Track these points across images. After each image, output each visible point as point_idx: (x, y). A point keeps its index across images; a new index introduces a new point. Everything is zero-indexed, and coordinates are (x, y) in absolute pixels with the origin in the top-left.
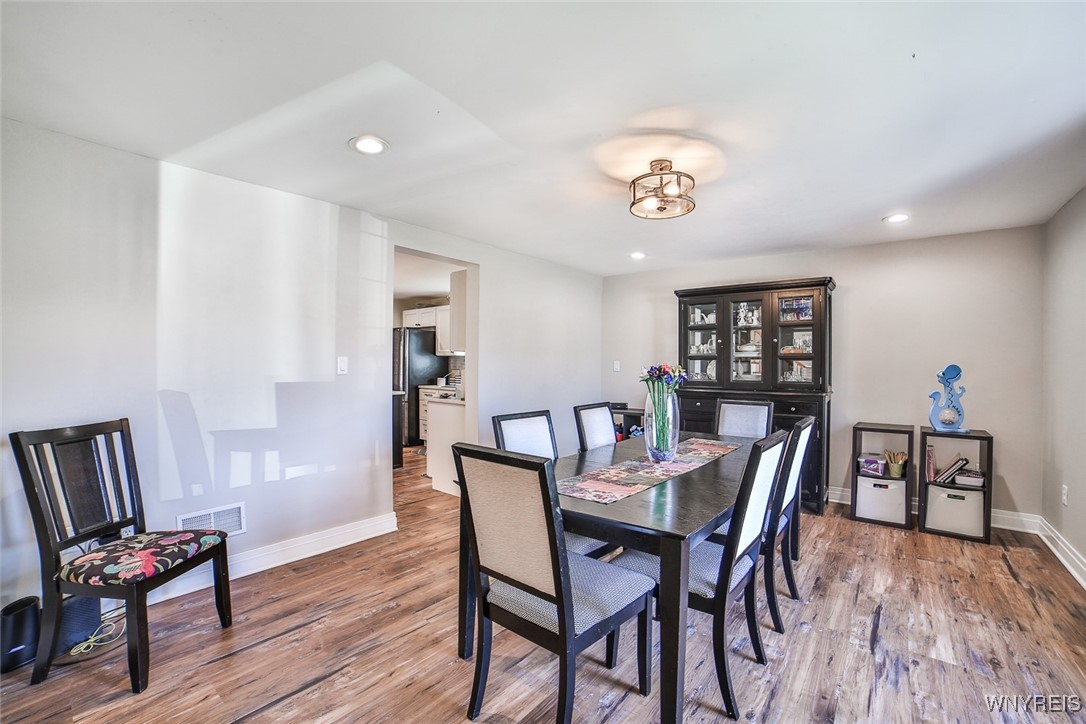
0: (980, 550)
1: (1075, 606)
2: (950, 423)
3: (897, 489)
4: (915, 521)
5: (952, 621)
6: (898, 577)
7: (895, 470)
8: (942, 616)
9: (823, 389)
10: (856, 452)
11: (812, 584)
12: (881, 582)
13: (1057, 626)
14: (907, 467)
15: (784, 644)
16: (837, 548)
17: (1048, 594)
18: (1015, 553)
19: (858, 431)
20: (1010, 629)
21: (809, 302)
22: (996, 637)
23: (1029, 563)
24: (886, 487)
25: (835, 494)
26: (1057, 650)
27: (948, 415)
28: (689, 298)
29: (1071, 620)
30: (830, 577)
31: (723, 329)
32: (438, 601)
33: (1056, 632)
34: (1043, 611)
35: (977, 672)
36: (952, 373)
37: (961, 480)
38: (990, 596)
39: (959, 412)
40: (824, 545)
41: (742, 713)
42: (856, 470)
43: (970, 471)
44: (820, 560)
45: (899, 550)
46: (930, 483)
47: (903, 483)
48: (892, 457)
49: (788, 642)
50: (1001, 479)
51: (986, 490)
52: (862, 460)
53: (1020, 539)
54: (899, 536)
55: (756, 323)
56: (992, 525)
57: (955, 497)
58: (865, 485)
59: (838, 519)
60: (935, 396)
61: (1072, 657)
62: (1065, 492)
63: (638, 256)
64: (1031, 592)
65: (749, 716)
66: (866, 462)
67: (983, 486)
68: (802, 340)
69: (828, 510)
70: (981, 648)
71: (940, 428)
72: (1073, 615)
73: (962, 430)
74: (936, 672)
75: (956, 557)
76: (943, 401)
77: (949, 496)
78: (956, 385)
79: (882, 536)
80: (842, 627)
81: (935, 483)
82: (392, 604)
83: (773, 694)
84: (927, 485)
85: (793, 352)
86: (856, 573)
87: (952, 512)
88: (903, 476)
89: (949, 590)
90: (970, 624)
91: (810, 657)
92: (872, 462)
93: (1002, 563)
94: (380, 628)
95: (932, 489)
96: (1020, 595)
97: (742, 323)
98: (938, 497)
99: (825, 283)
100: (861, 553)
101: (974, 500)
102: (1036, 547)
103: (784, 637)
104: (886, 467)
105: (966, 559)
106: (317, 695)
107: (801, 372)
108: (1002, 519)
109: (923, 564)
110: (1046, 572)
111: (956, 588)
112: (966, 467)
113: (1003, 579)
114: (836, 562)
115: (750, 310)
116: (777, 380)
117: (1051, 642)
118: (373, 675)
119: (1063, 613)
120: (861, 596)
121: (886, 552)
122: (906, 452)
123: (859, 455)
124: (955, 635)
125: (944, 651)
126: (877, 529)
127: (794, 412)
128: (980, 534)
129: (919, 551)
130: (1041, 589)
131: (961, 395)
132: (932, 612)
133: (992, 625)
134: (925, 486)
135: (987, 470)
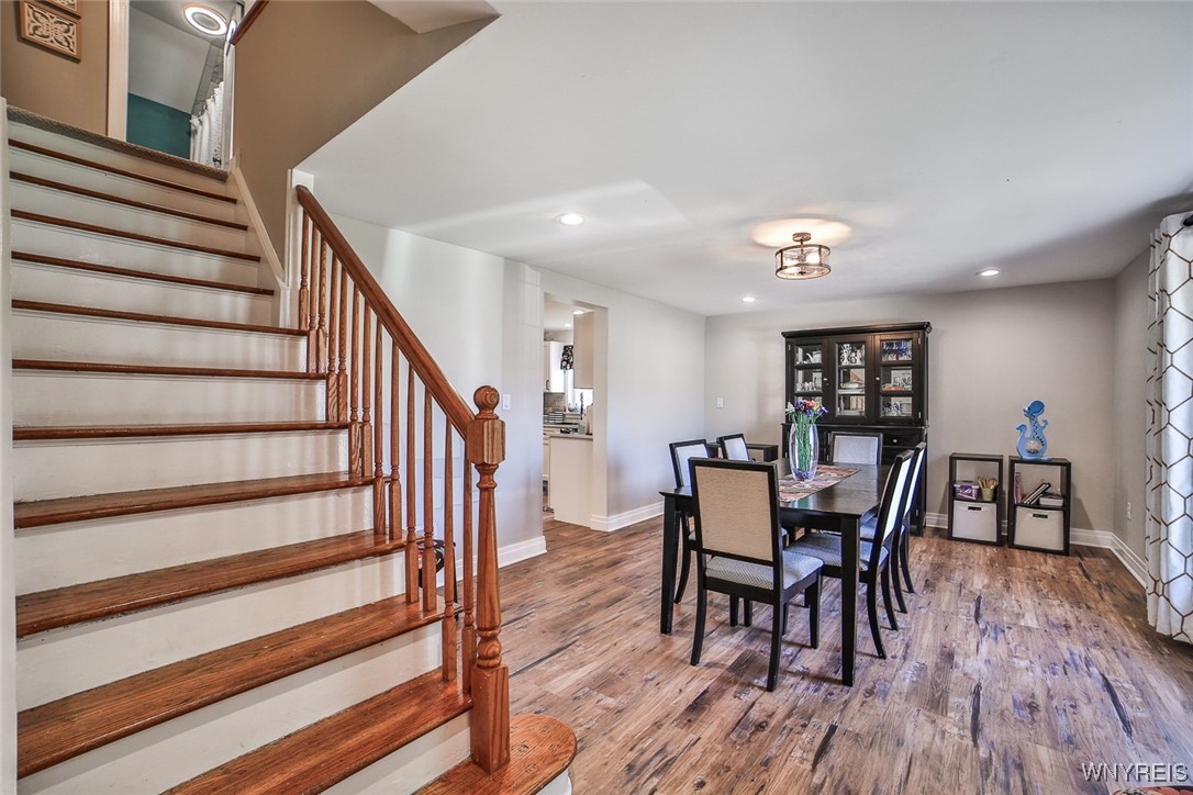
0: (1061, 561)
1: (1131, 594)
2: (1035, 452)
3: (989, 510)
4: (1005, 538)
5: (1037, 604)
6: (992, 578)
7: (987, 494)
8: (1029, 602)
9: (921, 422)
10: (952, 480)
11: (923, 583)
12: (979, 582)
13: (1115, 606)
14: (997, 493)
15: (909, 619)
16: (938, 559)
17: (1111, 587)
18: (1088, 561)
19: (953, 459)
20: (1080, 608)
21: (909, 345)
22: (1069, 613)
23: (1099, 568)
24: (980, 509)
25: (932, 519)
26: (1113, 618)
27: (1033, 445)
28: (795, 339)
29: (1126, 602)
30: (937, 579)
31: (828, 367)
32: (620, 600)
33: (1113, 609)
34: (1107, 597)
35: (1054, 632)
36: (1036, 408)
37: (1044, 501)
38: (1066, 589)
39: (1043, 443)
40: (928, 558)
41: (889, 656)
42: (953, 495)
43: (1052, 494)
44: (927, 568)
45: (992, 561)
46: (1018, 505)
47: (994, 506)
48: (985, 483)
49: (912, 618)
50: (1079, 501)
51: (1065, 510)
52: (957, 486)
53: (1094, 552)
54: (991, 551)
55: (859, 363)
56: (1071, 542)
57: (1040, 516)
58: (961, 508)
59: (936, 540)
60: (1022, 428)
61: (1123, 622)
62: (1129, 508)
63: (749, 300)
64: (1099, 587)
65: (894, 657)
66: (962, 487)
67: (1063, 506)
68: (901, 378)
69: (927, 533)
70: (1058, 619)
71: (1026, 457)
72: (1128, 599)
73: (1045, 458)
74: (1025, 633)
75: (1040, 565)
76: (1028, 433)
77: (1034, 515)
78: (1040, 418)
79: (977, 551)
80: (952, 609)
81: (1022, 505)
82: (583, 603)
83: (907, 646)
84: (1015, 506)
85: (893, 389)
86: (958, 577)
87: (1037, 529)
88: (994, 500)
89: (1035, 586)
90: (1050, 606)
91: (930, 626)
92: (966, 488)
93: (1078, 568)
94: (584, 618)
95: (1019, 509)
96: (1090, 588)
97: (845, 362)
98: (1025, 517)
99: (923, 328)
100: (960, 563)
101: (1055, 518)
102: (1107, 558)
103: (908, 615)
104: (979, 492)
105: (1049, 566)
106: (566, 657)
107: (901, 407)
108: (1080, 537)
109: (1013, 570)
110: (1113, 574)
111: (1040, 585)
112: (1049, 490)
113: (1077, 578)
114: (939, 570)
115: (853, 351)
116: (879, 414)
117: (1110, 614)
118: (600, 647)
119: (1121, 598)
120: (963, 592)
121: (981, 562)
122: (997, 478)
123: (955, 482)
124: (1039, 612)
125: (1030, 620)
126: (972, 546)
127: (895, 444)
128: (1060, 547)
129: (1008, 562)
130: (1107, 584)
131: (1044, 427)
132: (1021, 600)
133: (1067, 606)
134: (1013, 507)
135: (1067, 493)
